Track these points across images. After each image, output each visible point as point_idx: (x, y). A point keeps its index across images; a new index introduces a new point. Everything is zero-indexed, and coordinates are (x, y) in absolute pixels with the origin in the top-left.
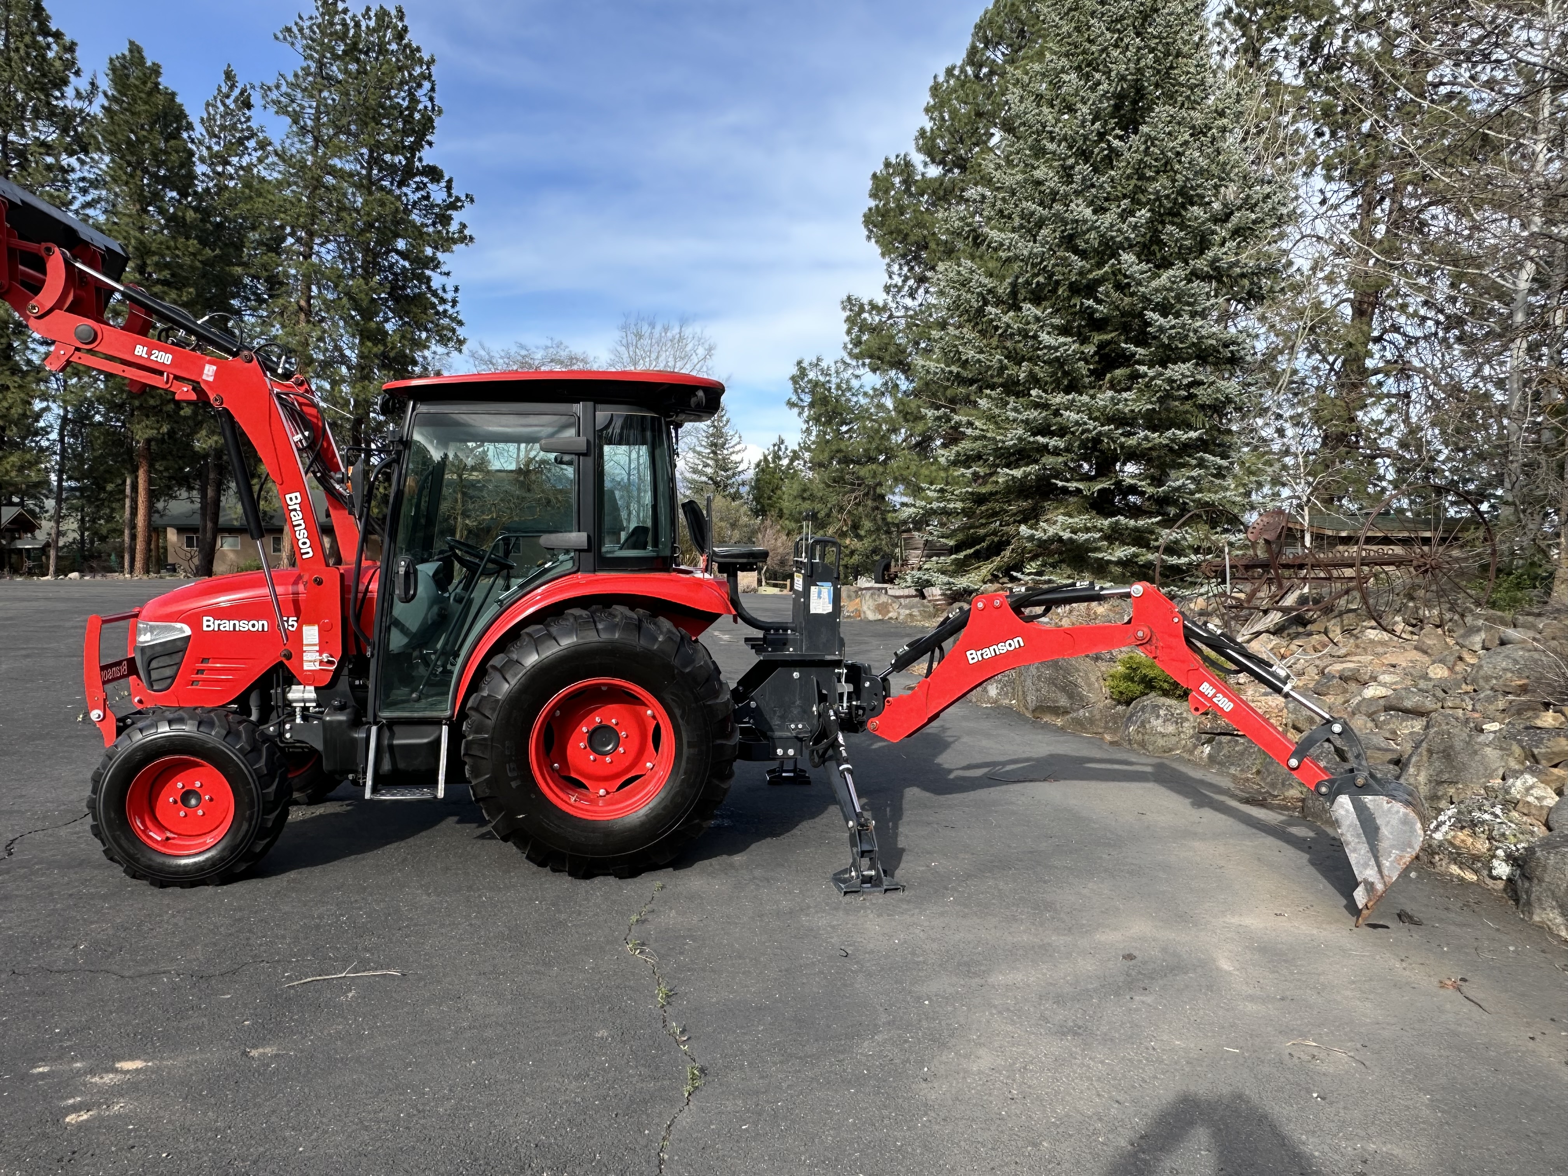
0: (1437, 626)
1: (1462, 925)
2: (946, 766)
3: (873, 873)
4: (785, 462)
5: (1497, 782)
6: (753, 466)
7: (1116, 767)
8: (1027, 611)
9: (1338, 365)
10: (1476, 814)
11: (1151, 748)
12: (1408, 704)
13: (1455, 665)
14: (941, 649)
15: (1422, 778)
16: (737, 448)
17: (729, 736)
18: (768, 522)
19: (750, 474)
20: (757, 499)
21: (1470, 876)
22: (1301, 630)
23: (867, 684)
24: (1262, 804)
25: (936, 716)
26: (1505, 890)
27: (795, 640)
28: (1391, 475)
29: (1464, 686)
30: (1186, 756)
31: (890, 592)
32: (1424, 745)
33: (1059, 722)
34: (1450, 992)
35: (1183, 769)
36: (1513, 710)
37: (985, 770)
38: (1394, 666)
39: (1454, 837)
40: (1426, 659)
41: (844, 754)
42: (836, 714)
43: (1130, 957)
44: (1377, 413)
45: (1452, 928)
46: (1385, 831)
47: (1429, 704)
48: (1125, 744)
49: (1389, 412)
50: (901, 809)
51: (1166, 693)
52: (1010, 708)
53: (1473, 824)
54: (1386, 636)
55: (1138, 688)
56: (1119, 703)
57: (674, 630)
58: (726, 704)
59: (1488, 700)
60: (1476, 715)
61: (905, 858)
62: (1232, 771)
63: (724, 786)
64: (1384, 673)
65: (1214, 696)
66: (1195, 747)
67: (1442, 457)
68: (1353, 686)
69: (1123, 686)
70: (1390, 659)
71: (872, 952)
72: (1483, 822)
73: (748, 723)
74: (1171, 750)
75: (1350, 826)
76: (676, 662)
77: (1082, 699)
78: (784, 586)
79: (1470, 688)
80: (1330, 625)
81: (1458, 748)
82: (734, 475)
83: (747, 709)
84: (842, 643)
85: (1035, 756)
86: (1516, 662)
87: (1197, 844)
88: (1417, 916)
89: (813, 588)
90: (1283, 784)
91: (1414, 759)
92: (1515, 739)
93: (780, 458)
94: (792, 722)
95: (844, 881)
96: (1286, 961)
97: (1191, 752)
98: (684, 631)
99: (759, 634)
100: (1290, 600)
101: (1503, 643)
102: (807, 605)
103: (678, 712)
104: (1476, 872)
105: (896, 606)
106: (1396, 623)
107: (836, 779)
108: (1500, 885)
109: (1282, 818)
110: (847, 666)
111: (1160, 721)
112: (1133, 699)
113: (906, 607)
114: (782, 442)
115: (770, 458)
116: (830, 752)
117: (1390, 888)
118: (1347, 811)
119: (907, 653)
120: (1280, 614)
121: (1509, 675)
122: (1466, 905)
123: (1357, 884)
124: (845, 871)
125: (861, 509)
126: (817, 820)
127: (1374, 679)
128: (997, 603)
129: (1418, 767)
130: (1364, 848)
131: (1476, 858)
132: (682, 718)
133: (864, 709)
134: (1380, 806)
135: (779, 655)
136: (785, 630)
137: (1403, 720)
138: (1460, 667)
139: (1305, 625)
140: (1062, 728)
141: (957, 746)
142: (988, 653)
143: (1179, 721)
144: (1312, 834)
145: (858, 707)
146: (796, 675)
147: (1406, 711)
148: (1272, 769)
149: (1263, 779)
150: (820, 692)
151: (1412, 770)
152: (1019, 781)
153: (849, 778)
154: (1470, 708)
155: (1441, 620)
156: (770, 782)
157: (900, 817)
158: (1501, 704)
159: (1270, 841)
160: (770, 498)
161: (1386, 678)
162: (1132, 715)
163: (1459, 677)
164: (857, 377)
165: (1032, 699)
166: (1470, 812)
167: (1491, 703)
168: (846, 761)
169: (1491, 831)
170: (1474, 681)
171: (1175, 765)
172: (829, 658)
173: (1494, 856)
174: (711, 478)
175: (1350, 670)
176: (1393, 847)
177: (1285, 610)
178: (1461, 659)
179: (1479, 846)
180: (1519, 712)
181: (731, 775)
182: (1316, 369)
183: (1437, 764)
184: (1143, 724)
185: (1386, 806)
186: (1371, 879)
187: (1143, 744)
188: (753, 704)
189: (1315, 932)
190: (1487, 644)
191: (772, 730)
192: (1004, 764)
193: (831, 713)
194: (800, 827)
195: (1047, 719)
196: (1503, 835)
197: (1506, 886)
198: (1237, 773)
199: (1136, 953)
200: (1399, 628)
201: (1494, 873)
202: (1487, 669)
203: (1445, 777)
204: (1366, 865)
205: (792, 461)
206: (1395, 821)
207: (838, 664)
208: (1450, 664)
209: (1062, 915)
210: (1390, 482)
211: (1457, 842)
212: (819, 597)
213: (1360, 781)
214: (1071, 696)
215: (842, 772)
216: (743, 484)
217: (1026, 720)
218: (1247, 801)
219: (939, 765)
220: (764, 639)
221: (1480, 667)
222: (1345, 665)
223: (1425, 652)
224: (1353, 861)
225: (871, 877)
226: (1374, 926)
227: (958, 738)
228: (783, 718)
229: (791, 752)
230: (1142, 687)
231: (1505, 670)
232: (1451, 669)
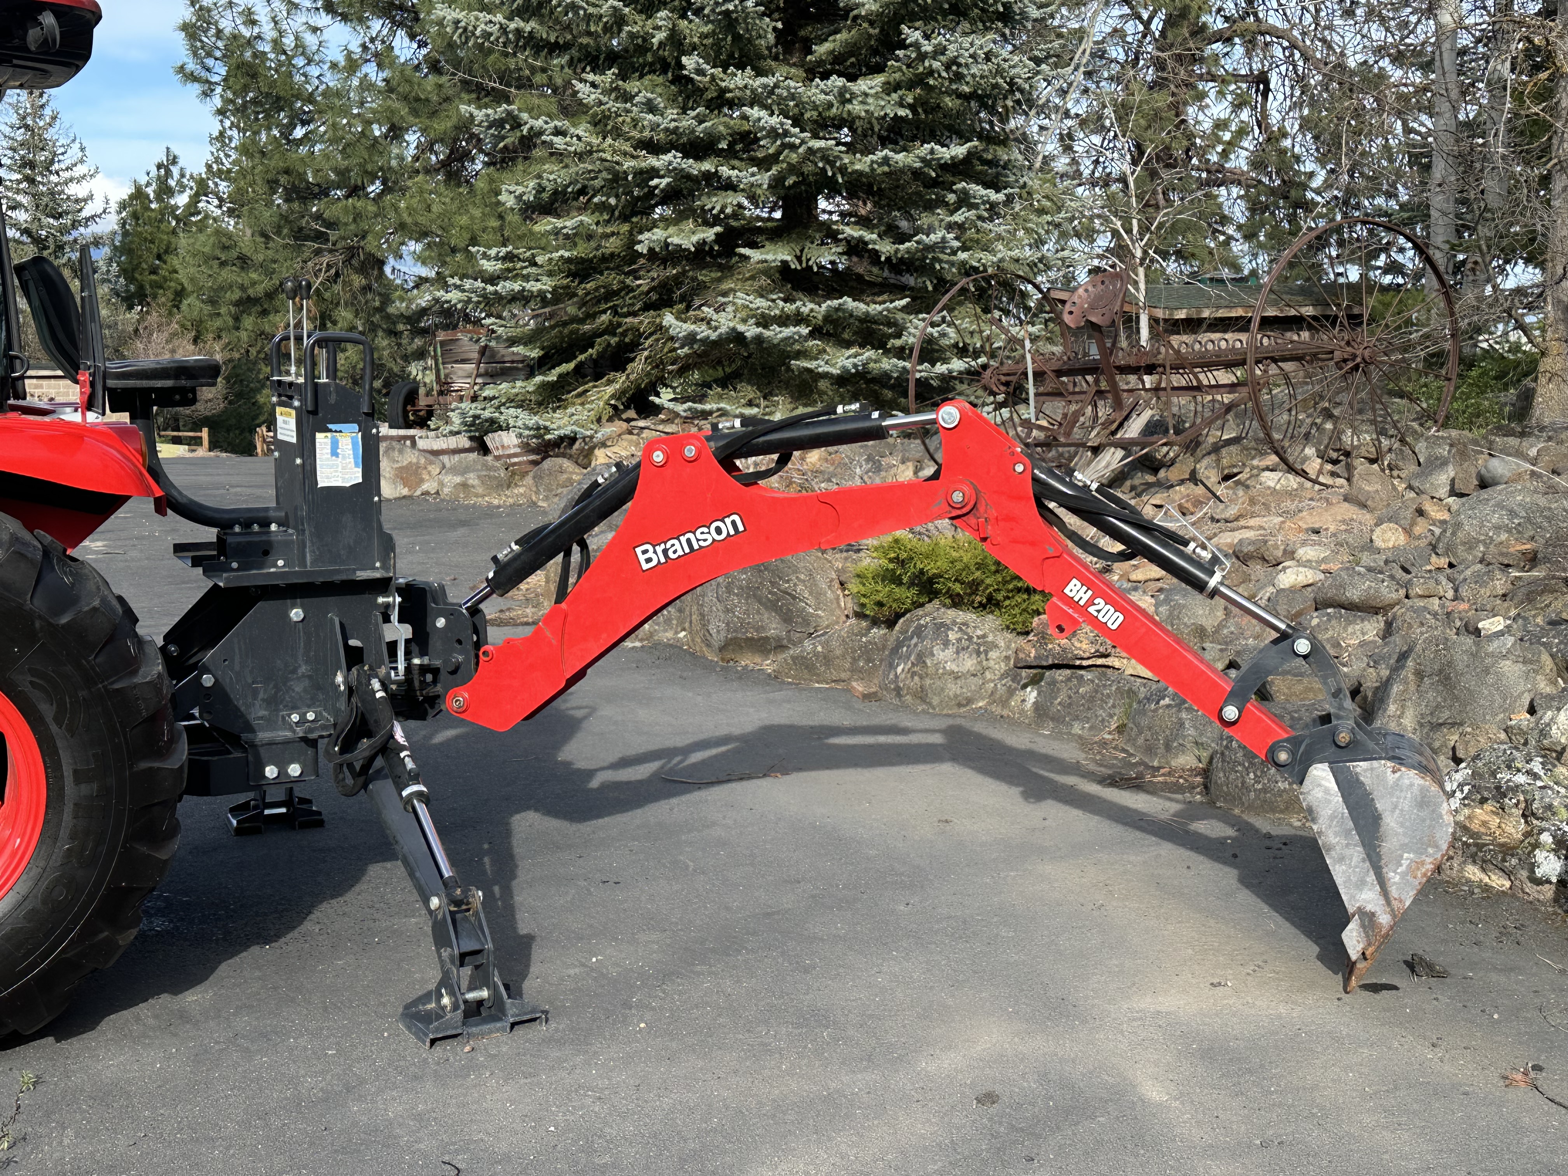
0: (1372, 461)
1: (1508, 970)
2: (581, 764)
3: (484, 994)
4: (182, 200)
5: (1522, 718)
6: (114, 207)
7: (882, 739)
8: (747, 465)
9: (1157, 25)
10: (1504, 776)
11: (935, 701)
12: (1354, 594)
13: (1413, 524)
14: (583, 546)
15: (1409, 722)
16: (80, 170)
17: (164, 751)
18: (153, 318)
19: (109, 224)
20: (127, 272)
21: (1499, 882)
22: (1150, 478)
23: (441, 622)
24: (1135, 784)
25: (580, 675)
26: (1556, 900)
27: (288, 544)
28: (1239, 212)
29: (1434, 559)
30: (997, 710)
31: (421, 444)
32: (1410, 663)
33: (768, 665)
34: (1522, 1093)
35: (997, 733)
36: (1520, 595)
37: (652, 767)
38: (1317, 532)
39: (1469, 818)
40: (1368, 518)
41: (410, 764)
42: (384, 686)
43: (988, 1098)
44: (1220, 109)
45: (1494, 977)
46: (1391, 822)
47: (1388, 592)
48: (891, 697)
49: (1238, 106)
50: (510, 857)
51: (957, 602)
52: (675, 647)
53: (1501, 793)
54: (1293, 481)
55: (907, 594)
56: (875, 622)
57: (25, 535)
58: (155, 686)
59: (1479, 579)
60: (1463, 606)
61: (537, 953)
62: (1077, 729)
63: (163, 855)
64: (1304, 543)
65: (1091, 602)
66: (1011, 692)
67: (1317, 182)
68: (1257, 570)
69: (883, 591)
70: (1309, 520)
71: (507, 1158)
72: (1516, 788)
73: (197, 717)
74: (969, 701)
75: (1332, 817)
76: (37, 604)
77: (806, 622)
78: (198, 441)
79: (1443, 562)
80: (1201, 467)
81: (1460, 666)
82: (75, 224)
83: (197, 692)
84: (388, 546)
85: (736, 731)
86: (1512, 513)
87: (1048, 868)
88: (1440, 962)
89: (320, 437)
90: (1168, 747)
91: (1396, 689)
92: (1539, 642)
93: (170, 192)
94: (294, 708)
95: (427, 1018)
96: (1250, 1071)
97: (1004, 703)
98: (48, 538)
99: (209, 534)
100: (1134, 429)
101: (1484, 484)
102: (310, 471)
103: (47, 710)
104: (1508, 874)
105: (435, 470)
106: (1306, 459)
107: (394, 817)
108: (1548, 892)
109: (1174, 807)
110: (401, 591)
111: (950, 652)
112: (899, 616)
113: (454, 470)
114: (174, 161)
115: (150, 191)
116: (379, 762)
117: (1401, 919)
118: (1327, 791)
119: (517, 557)
120: (1120, 453)
121: (1504, 536)
122: (1504, 933)
123: (1345, 919)
124: (426, 997)
125: (337, 288)
126: (350, 896)
127: (1290, 554)
128: (690, 451)
129: (1402, 705)
130: (1357, 853)
131: (1507, 850)
132: (58, 721)
133: (435, 671)
134: (1381, 778)
135: (256, 576)
136: (265, 524)
137: (1349, 623)
138: (1421, 527)
139: (1155, 471)
140: (775, 678)
141: (593, 725)
142: (677, 548)
143: (982, 648)
144: (1230, 832)
145: (423, 669)
146: (296, 614)
147: (1351, 607)
148: (1144, 722)
149: (1131, 740)
150: (346, 646)
151: (1392, 708)
152: (720, 782)
153: (422, 810)
154: (1450, 594)
155: (1379, 450)
156: (239, 831)
157: (511, 874)
158: (1500, 584)
159: (1167, 850)
160: (154, 271)
161: (1306, 553)
162: (899, 645)
163: (1423, 543)
164: (315, 30)
165: (718, 629)
166: (1494, 774)
167: (1484, 584)
168: (415, 778)
169: (1528, 803)
170: (1449, 550)
171: (980, 728)
172: (363, 575)
173: (1537, 845)
174: (26, 232)
175: (1252, 543)
176: (1405, 847)
177: (1126, 446)
178: (1420, 512)
179: (1510, 829)
180: (1530, 598)
181: (174, 829)
182: (1117, 33)
183: (1431, 695)
184: (921, 660)
185: (1391, 777)
186: (1369, 908)
187: (921, 695)
188: (208, 680)
189: (1282, 1010)
190: (1459, 487)
191: (250, 729)
192: (687, 750)
193: (376, 684)
194: (316, 915)
195: (747, 661)
196: (1550, 807)
197: (1557, 893)
198: (1086, 734)
199: (998, 1089)
200: (1313, 466)
201: (1539, 873)
202: (1469, 528)
203: (1445, 715)
204: (1361, 884)
205: (195, 199)
206: (1406, 804)
207: (383, 585)
208: (1406, 523)
209: (851, 1032)
210: (1239, 227)
211: (1475, 826)
212: (334, 453)
213: (1344, 737)
214: (787, 618)
215: (408, 801)
216: (97, 242)
217: (709, 667)
218: (1114, 781)
219: (567, 764)
220: (221, 543)
221: (1458, 525)
222: (1238, 536)
223: (1363, 506)
224: (1339, 880)
225: (480, 1003)
226: (1375, 988)
227: (593, 710)
228: (273, 702)
229: (295, 770)
230: (914, 591)
231: (1497, 528)
232: (1408, 532)
